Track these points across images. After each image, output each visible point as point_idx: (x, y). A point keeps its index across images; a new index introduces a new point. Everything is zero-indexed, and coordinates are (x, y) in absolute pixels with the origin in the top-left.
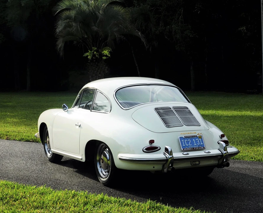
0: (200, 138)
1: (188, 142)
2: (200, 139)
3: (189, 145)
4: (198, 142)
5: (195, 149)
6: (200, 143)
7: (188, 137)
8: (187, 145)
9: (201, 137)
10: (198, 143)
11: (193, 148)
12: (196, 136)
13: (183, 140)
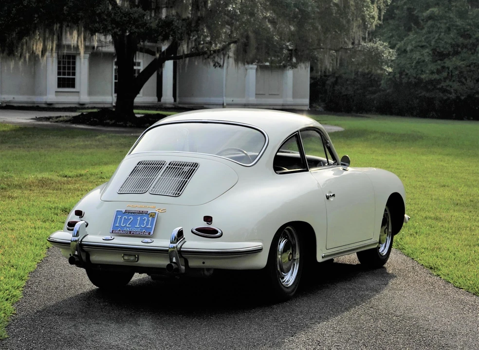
0: (151, 216)
1: (126, 220)
2: (150, 219)
3: (126, 225)
4: (145, 222)
5: (133, 233)
6: (147, 224)
7: (131, 213)
8: (123, 224)
9: (153, 215)
10: (143, 225)
11: (130, 232)
12: (146, 213)
13: (119, 217)
